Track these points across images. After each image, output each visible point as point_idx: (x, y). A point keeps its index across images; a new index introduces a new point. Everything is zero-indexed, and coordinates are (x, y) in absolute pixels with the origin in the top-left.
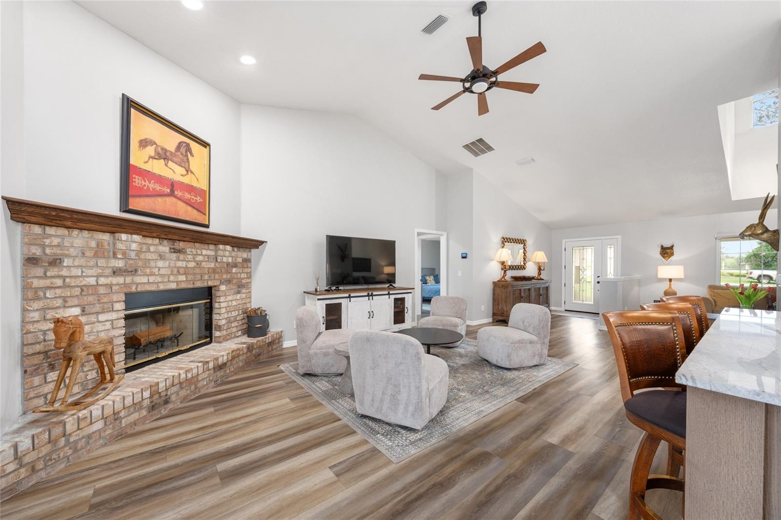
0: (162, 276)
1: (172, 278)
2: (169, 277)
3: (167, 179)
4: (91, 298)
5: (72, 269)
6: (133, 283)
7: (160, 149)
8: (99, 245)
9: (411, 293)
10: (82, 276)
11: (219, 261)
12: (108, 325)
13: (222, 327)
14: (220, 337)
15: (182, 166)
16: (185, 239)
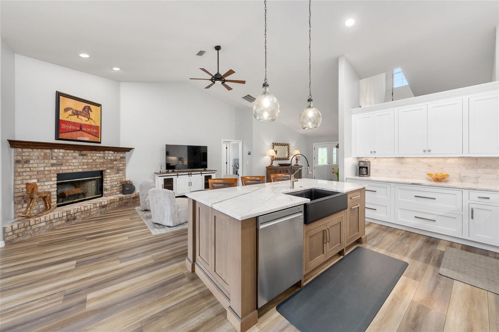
0: (75, 166)
1: (80, 167)
2: (78, 167)
3: (78, 123)
4: (41, 176)
5: (34, 164)
6: (60, 169)
7: (74, 111)
8: (45, 154)
9: (215, 173)
10: (38, 167)
11: (105, 158)
12: (49, 187)
13: (108, 189)
14: (106, 194)
15: (86, 117)
16: (86, 150)
